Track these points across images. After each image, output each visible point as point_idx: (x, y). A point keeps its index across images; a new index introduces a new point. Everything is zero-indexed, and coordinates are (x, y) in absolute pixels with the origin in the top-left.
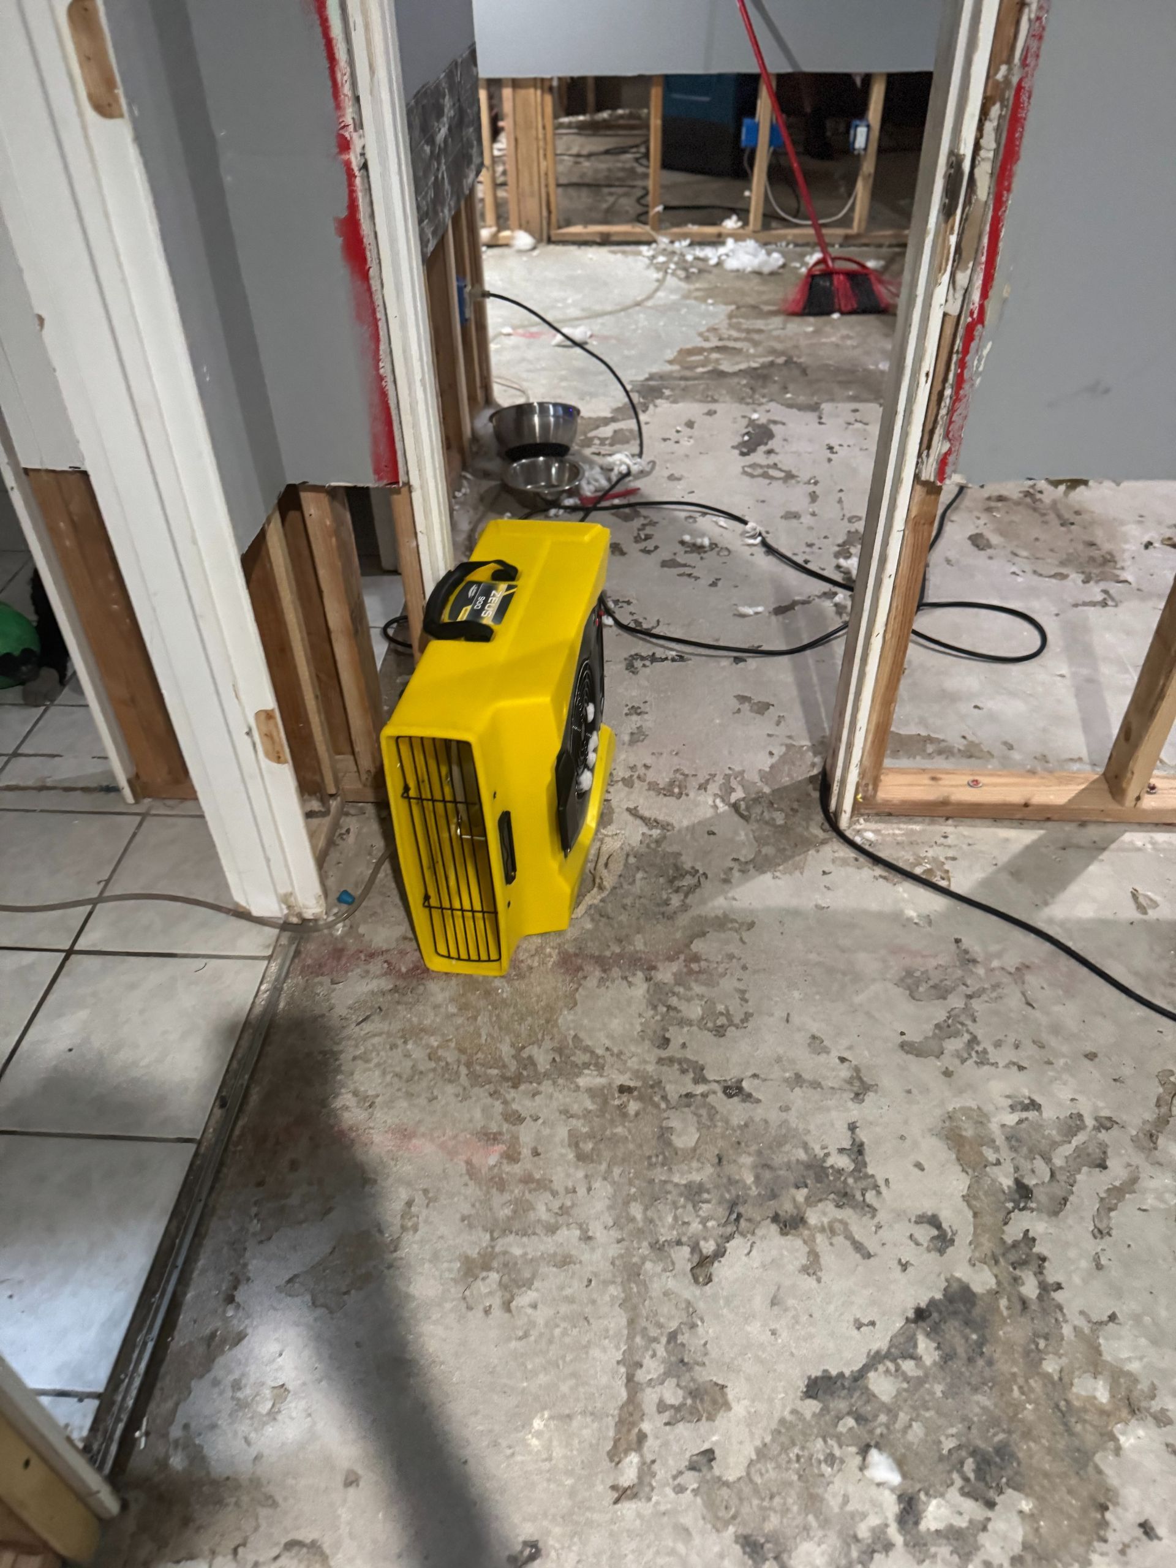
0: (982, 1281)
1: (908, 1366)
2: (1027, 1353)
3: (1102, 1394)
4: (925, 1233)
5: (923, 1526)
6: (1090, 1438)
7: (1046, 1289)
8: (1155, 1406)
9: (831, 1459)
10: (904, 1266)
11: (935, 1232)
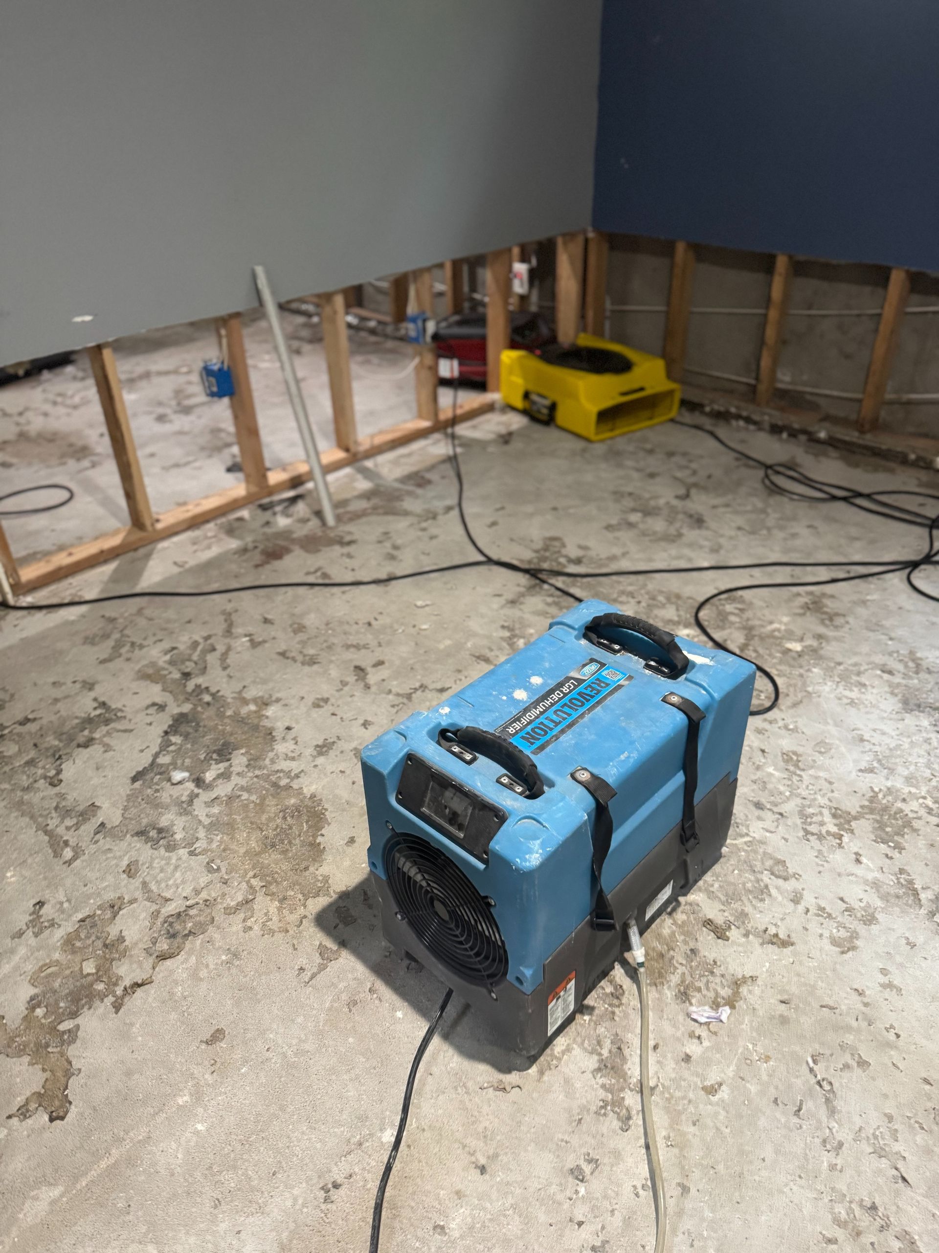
0: (186, 708)
1: (172, 748)
2: (217, 715)
3: (253, 707)
4: (152, 710)
5: (207, 781)
6: (256, 721)
7: (213, 695)
8: (274, 698)
9: (157, 791)
10: (150, 724)
11: (156, 707)
